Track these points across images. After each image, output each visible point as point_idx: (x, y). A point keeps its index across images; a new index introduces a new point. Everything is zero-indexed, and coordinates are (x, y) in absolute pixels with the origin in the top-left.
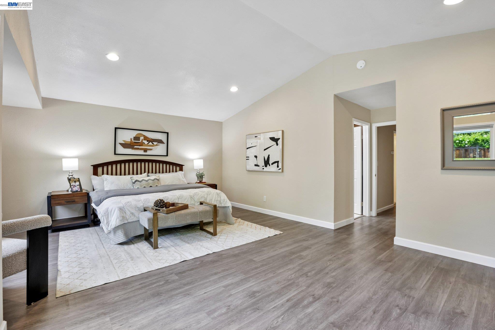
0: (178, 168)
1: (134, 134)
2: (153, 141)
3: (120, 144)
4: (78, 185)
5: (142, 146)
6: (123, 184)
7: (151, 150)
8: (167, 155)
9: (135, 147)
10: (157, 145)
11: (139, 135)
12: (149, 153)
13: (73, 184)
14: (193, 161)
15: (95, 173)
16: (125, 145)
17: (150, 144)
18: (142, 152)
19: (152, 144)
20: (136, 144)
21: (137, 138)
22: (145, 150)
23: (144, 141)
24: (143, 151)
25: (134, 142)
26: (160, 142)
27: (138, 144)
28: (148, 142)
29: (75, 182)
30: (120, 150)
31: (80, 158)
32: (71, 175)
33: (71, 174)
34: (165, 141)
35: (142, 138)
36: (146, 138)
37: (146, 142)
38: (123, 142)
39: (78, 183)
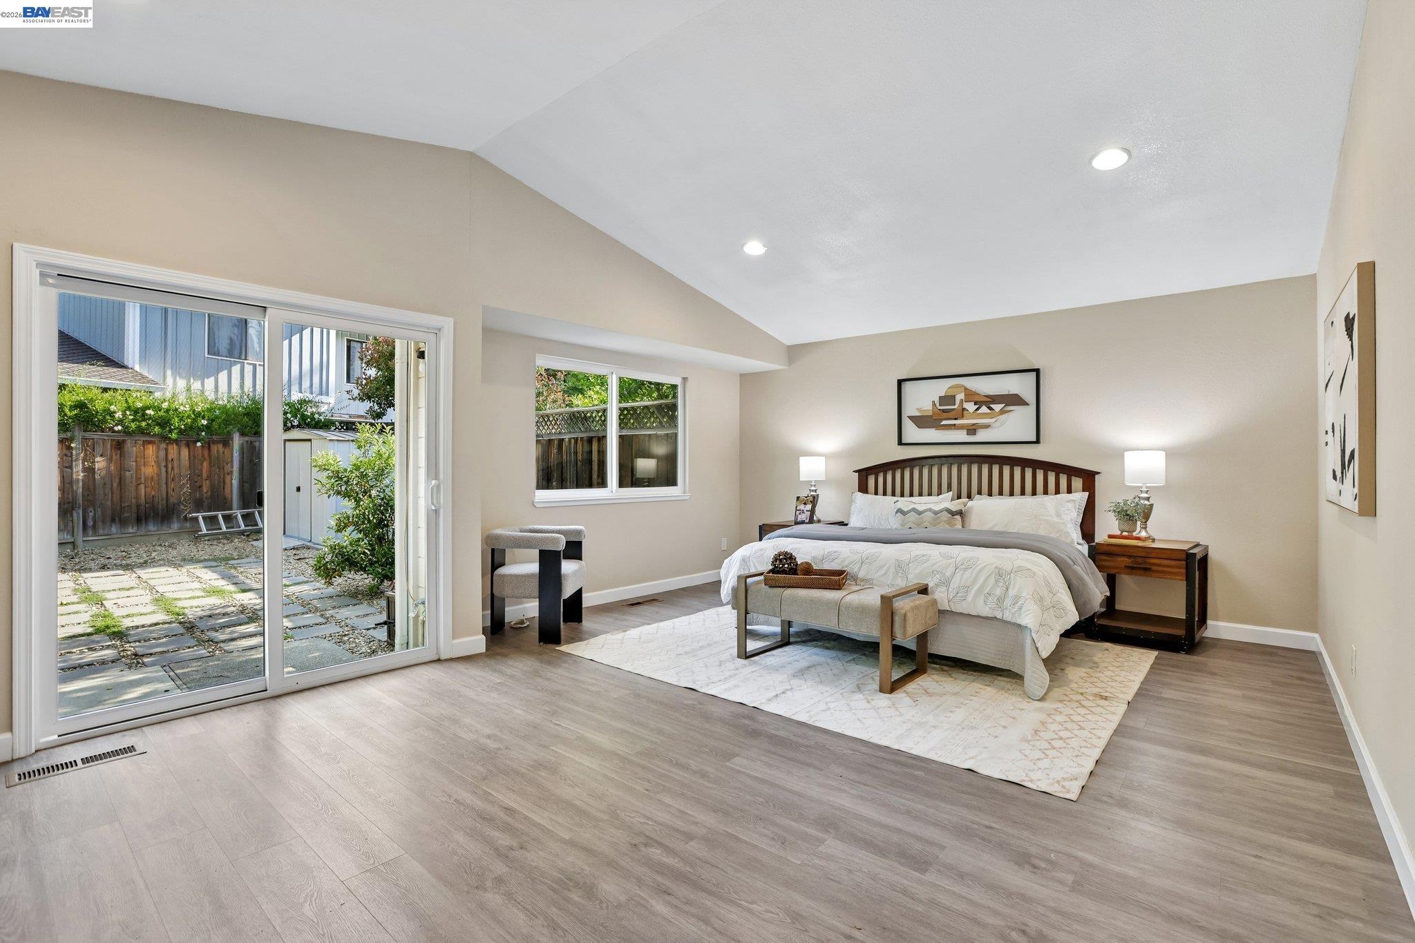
0: (1077, 483)
1: (942, 388)
2: (991, 400)
3: (910, 418)
4: (809, 511)
5: (962, 417)
7: (987, 426)
8: (1038, 441)
9: (944, 422)
10: (1002, 412)
11: (952, 390)
12: (981, 436)
13: (802, 507)
14: (1123, 456)
15: (863, 488)
16: (921, 421)
17: (984, 409)
18: (962, 436)
19: (989, 411)
20: (945, 415)
21: (947, 399)
22: (972, 430)
23: (966, 405)
24: (965, 432)
25: (944, 411)
26: (1014, 400)
27: (950, 415)
28: (977, 406)
29: (805, 504)
30: (913, 433)
31: (828, 457)
32: (813, 491)
33: (813, 488)
34: (1030, 397)
35: (960, 397)
36: (970, 395)
37: (971, 407)
38: (918, 414)
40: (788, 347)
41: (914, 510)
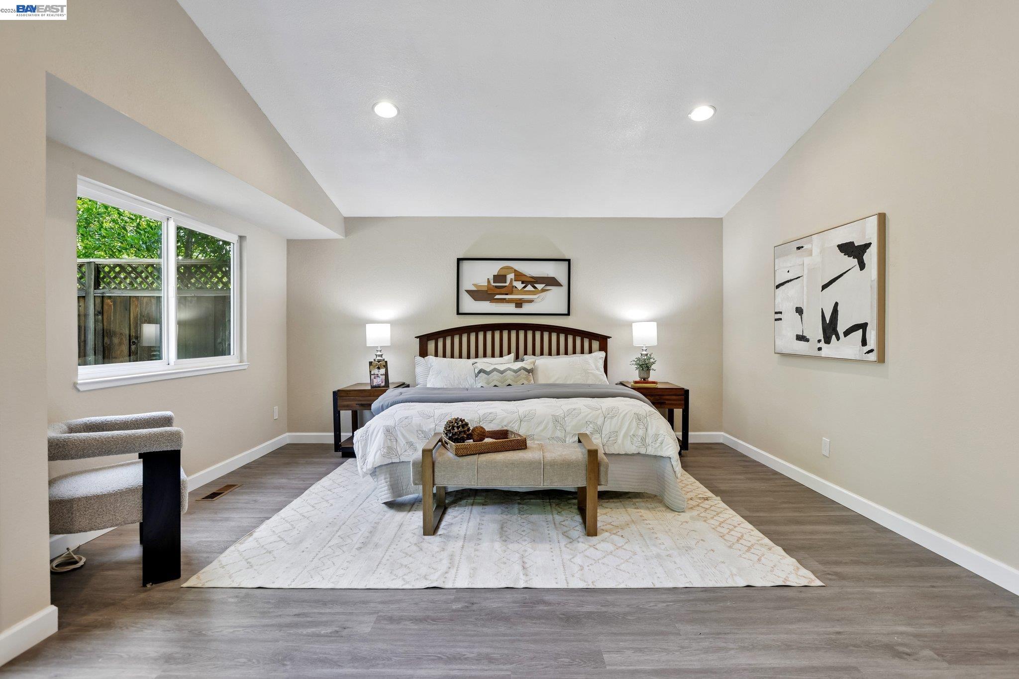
0: (596, 344)
1: (495, 268)
2: (534, 281)
3: (468, 291)
4: (383, 375)
5: (511, 293)
6: (459, 378)
7: (531, 301)
8: (568, 314)
9: (497, 297)
10: (543, 290)
11: (504, 270)
12: (526, 308)
13: (376, 371)
14: (631, 326)
15: (423, 353)
16: (477, 295)
17: (529, 288)
18: (511, 308)
19: (533, 289)
20: (498, 291)
21: (500, 278)
22: (519, 304)
23: (515, 284)
24: (514, 305)
25: (496, 287)
26: (551, 282)
27: (503, 291)
28: (524, 285)
29: (379, 368)
30: (469, 304)
31: (393, 323)
32: (379, 356)
33: (379, 353)
34: (563, 280)
35: (511, 276)
36: (519, 276)
37: (519, 285)
38: (474, 289)
39: (383, 371)
40: (345, 218)
41: (495, 370)
